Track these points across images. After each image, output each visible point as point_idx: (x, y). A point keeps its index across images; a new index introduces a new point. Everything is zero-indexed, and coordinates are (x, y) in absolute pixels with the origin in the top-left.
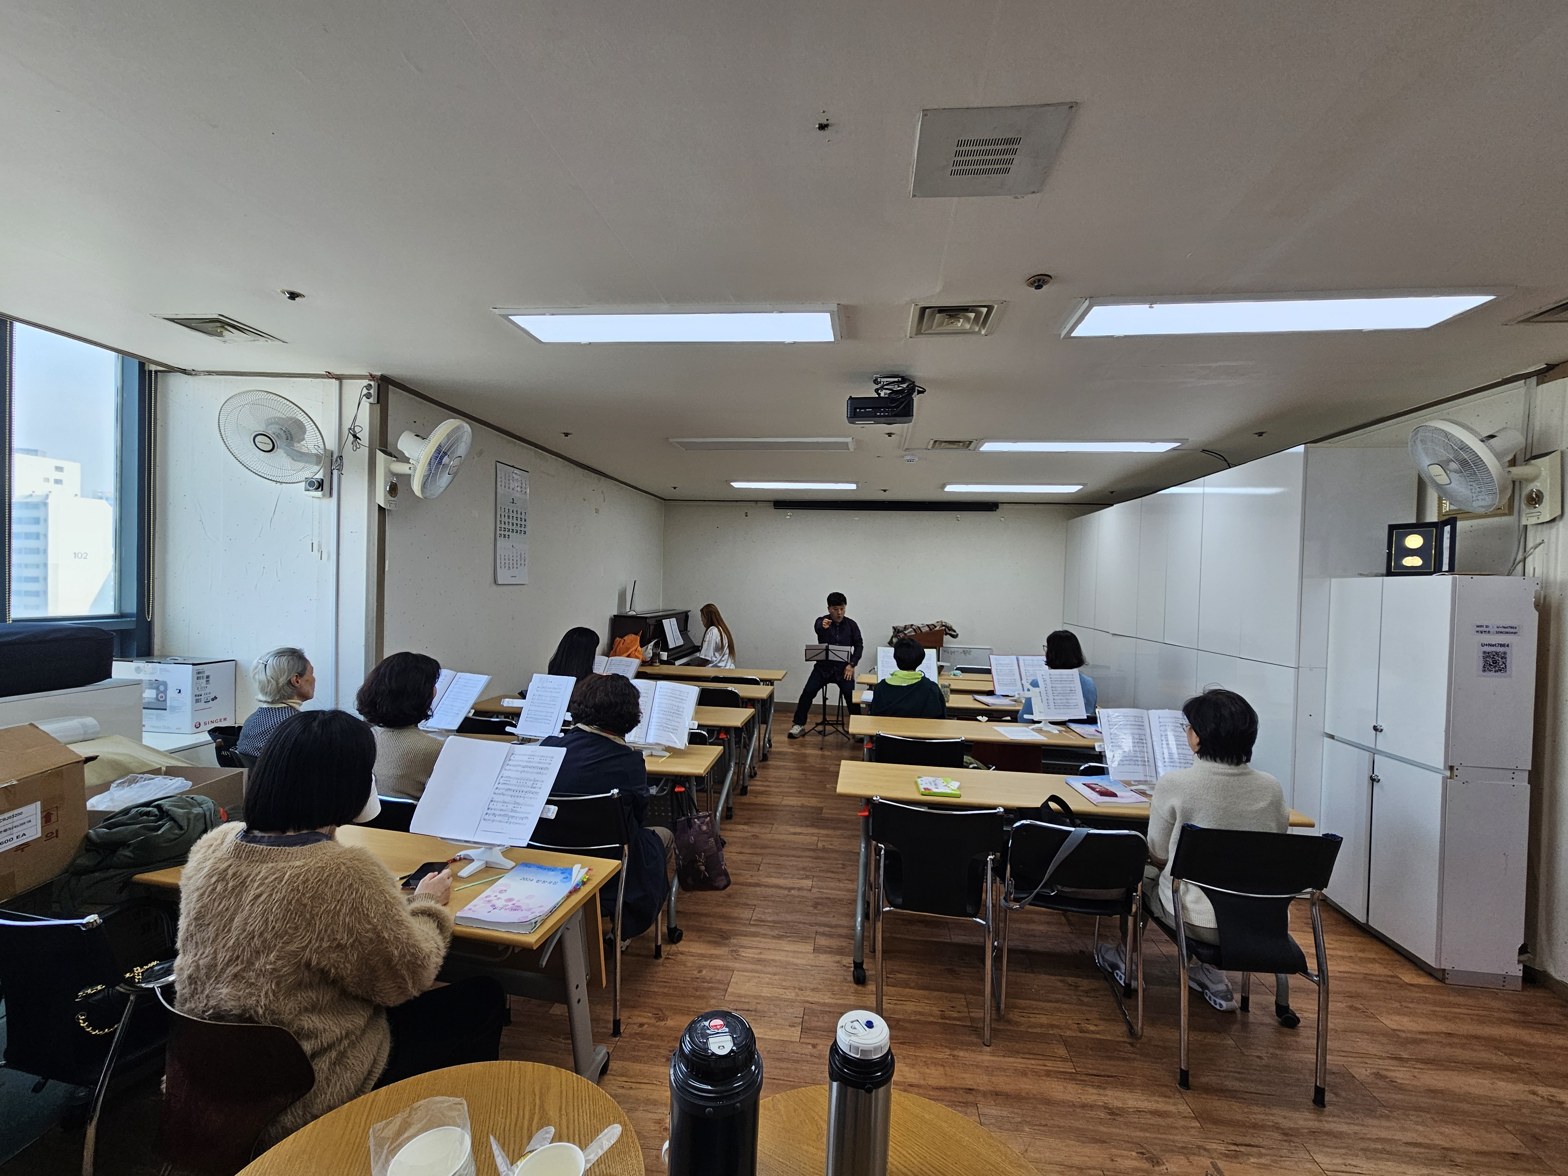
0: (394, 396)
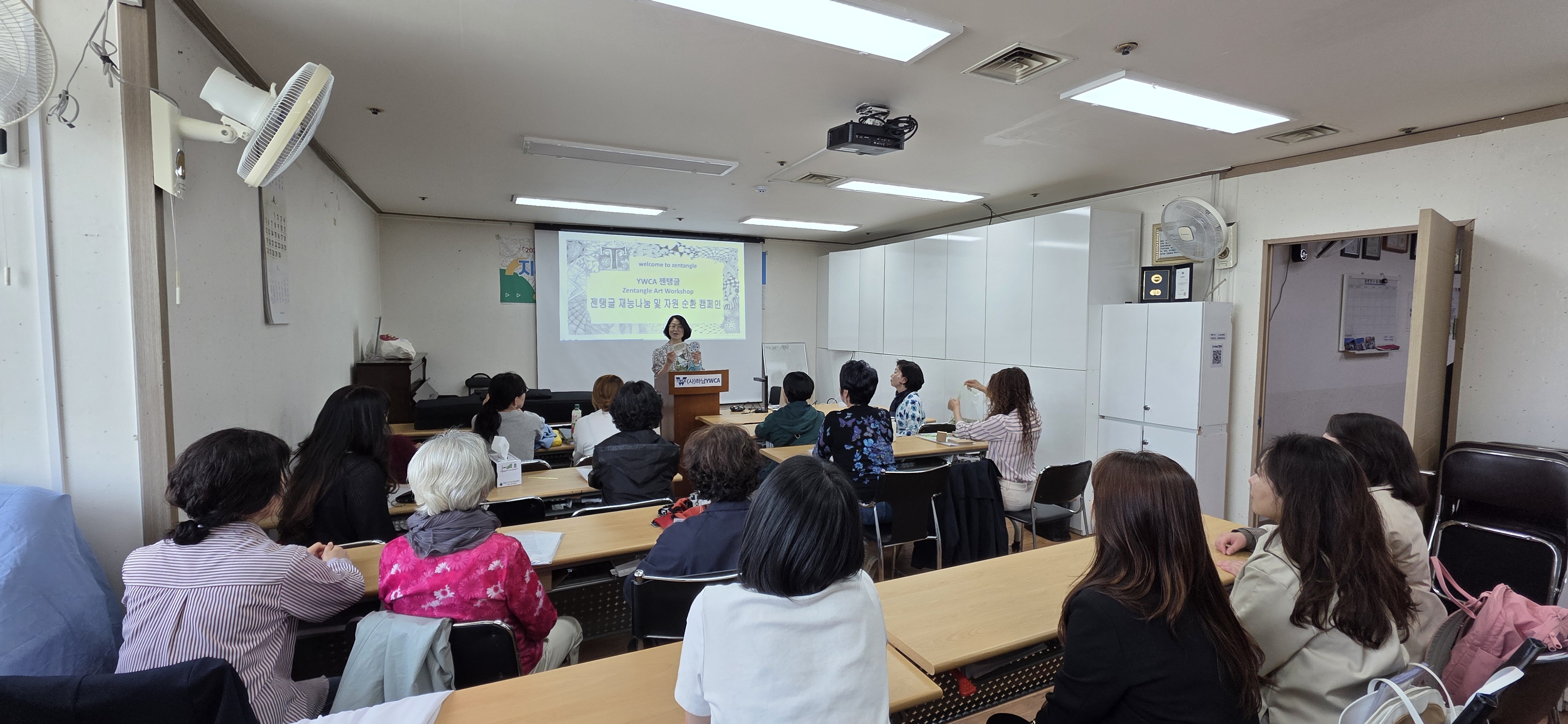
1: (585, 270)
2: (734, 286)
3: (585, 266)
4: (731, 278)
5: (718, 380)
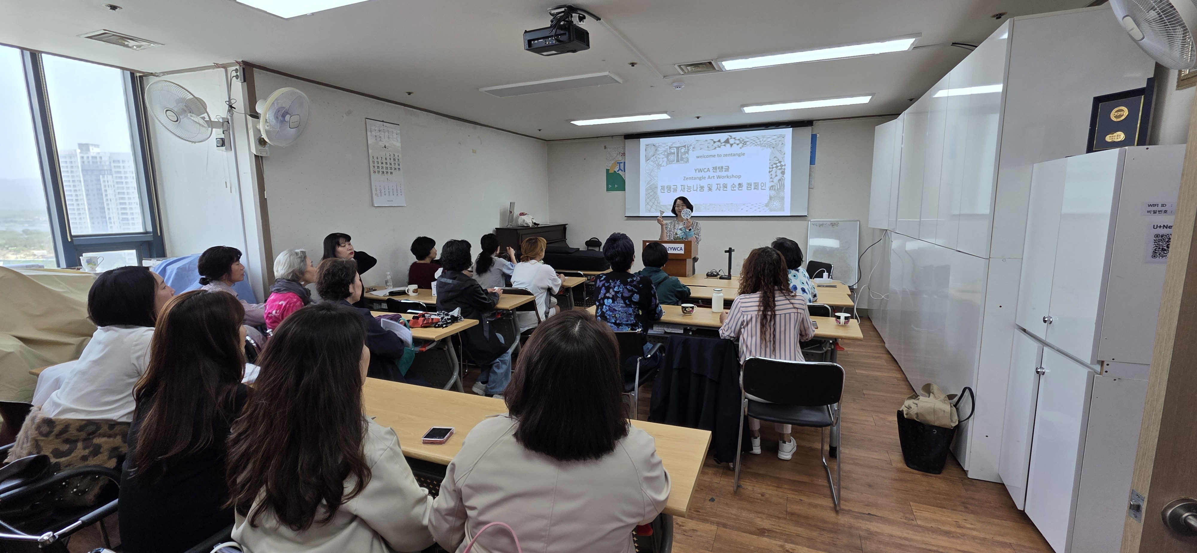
0: (259, 77)
1: (657, 165)
2: (780, 169)
3: (657, 162)
4: (777, 162)
5: (681, 249)
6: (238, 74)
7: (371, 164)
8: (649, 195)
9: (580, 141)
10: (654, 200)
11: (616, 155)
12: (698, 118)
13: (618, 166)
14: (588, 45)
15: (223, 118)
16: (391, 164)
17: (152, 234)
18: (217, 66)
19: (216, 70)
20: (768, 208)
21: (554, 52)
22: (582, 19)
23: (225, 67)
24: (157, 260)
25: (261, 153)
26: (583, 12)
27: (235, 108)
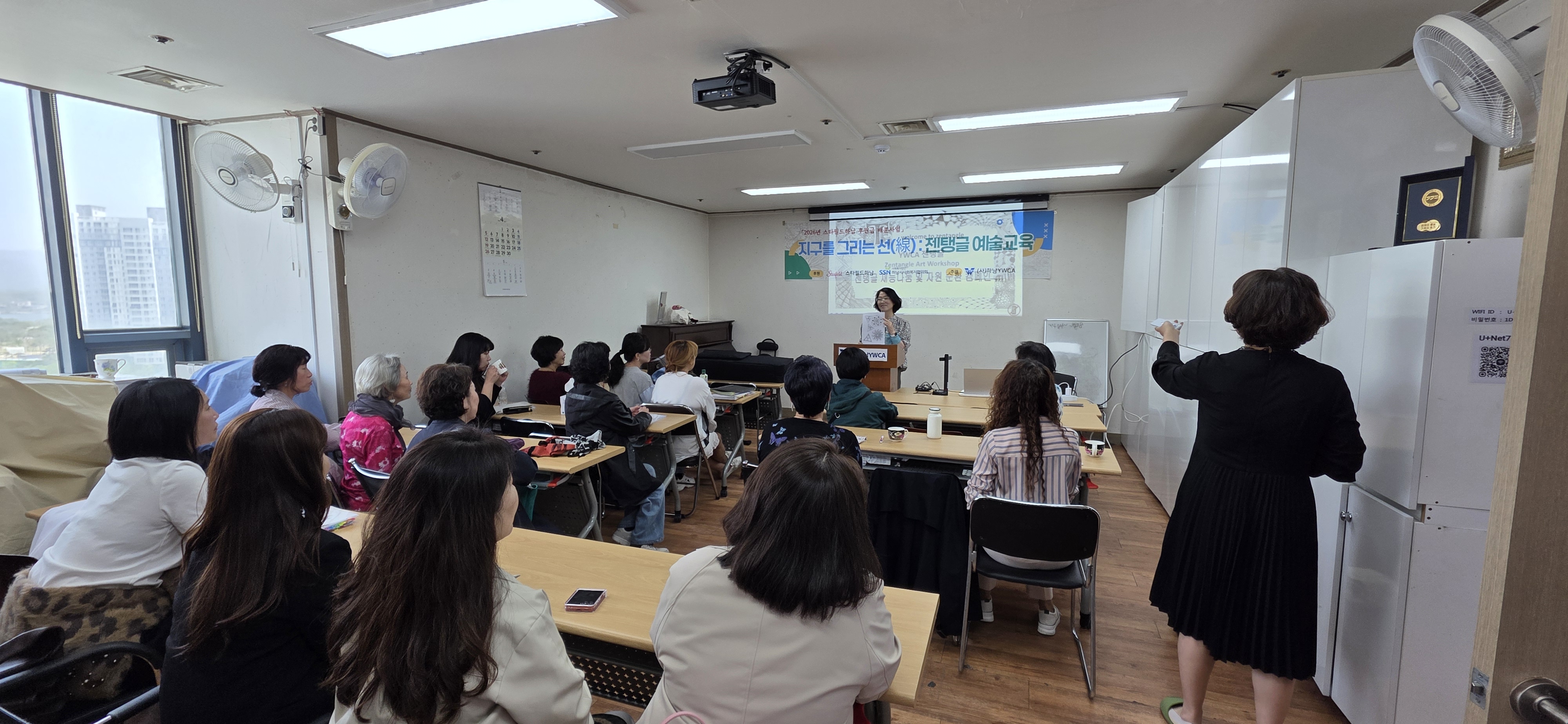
5: (884, 355)
6: (317, 124)
7: (484, 242)
8: (841, 286)
9: (751, 214)
10: (847, 292)
11: (798, 233)
12: (904, 188)
13: (801, 247)
14: (773, 99)
15: (293, 181)
16: (508, 242)
17: (189, 330)
18: (289, 114)
19: (286, 118)
20: (993, 304)
21: (730, 107)
22: (767, 66)
23: (299, 115)
24: (195, 365)
25: (342, 227)
26: (770, 59)
27: (310, 168)
